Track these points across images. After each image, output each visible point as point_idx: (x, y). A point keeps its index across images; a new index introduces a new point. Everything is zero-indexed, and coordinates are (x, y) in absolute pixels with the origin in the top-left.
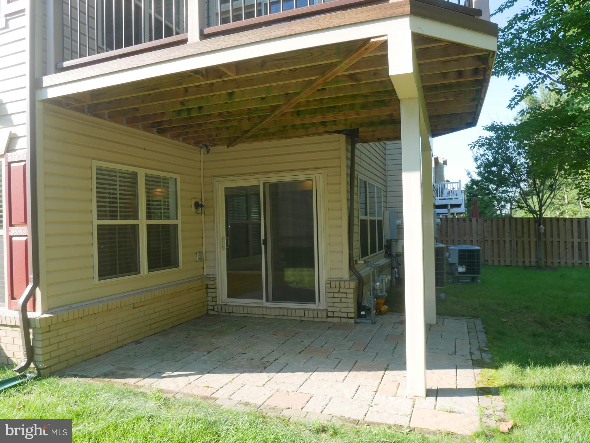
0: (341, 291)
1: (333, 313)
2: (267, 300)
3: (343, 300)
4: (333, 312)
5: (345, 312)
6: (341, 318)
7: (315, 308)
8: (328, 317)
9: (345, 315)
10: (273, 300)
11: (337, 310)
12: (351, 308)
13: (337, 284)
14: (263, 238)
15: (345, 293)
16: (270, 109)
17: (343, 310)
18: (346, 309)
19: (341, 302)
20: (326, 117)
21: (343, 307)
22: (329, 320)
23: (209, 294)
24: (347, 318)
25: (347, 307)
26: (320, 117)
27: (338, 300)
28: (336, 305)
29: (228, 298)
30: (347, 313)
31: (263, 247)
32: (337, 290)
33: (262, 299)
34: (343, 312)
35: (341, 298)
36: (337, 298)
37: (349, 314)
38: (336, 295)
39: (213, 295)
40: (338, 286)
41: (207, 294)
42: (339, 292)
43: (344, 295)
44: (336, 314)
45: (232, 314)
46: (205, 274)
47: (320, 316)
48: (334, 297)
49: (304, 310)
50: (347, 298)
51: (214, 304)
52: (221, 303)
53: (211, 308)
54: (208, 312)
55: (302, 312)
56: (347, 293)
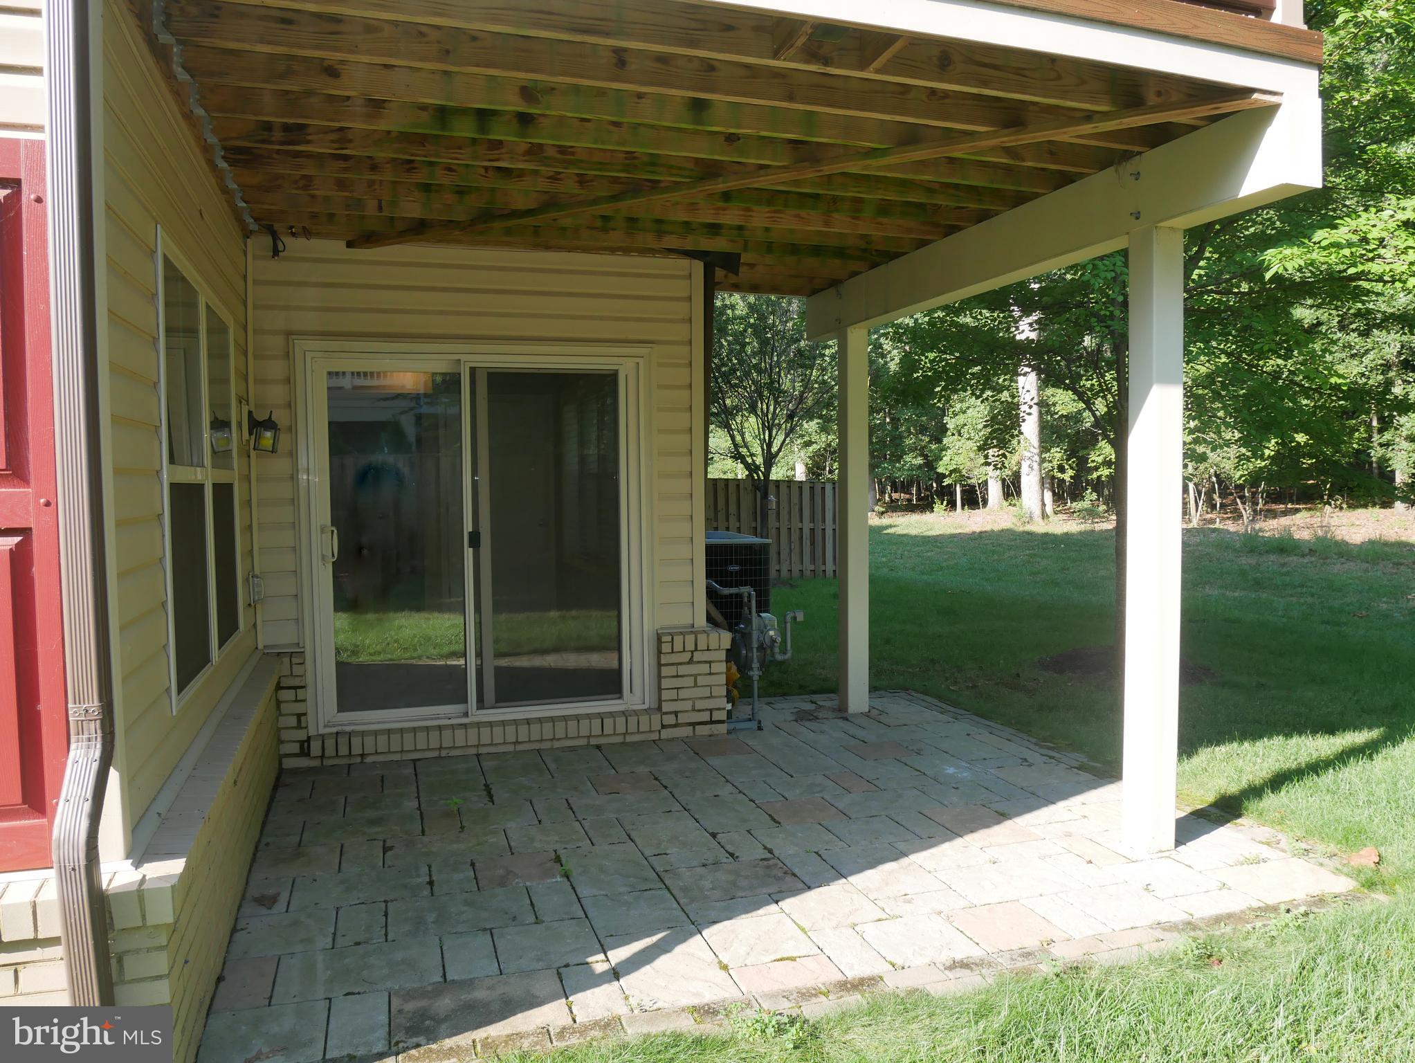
0: (695, 659)
1: (677, 716)
2: (481, 704)
3: (701, 680)
4: (676, 713)
5: (707, 710)
6: (694, 724)
7: (622, 708)
8: (663, 727)
9: (705, 717)
10: (496, 702)
11: (688, 705)
12: (720, 697)
13: (690, 640)
14: (468, 527)
15: (706, 662)
16: (692, 170)
17: (699, 705)
18: (707, 700)
19: (696, 685)
20: (751, 216)
21: (701, 698)
22: (666, 734)
23: (283, 706)
24: (712, 722)
25: (711, 697)
26: (737, 213)
27: (689, 682)
28: (684, 694)
29: (339, 711)
30: (711, 711)
31: (469, 553)
32: (687, 657)
33: (466, 701)
34: (699, 711)
35: (695, 676)
36: (685, 678)
37: (715, 713)
38: (683, 670)
39: (299, 708)
40: (690, 646)
41: (278, 707)
42: (691, 662)
43: (704, 668)
44: (683, 718)
45: (369, 760)
46: (260, 646)
47: (644, 727)
48: (677, 676)
49: (601, 716)
50: (710, 674)
51: (301, 735)
52: (322, 731)
53: (295, 748)
54: (280, 763)
55: (596, 723)
56: (710, 662)
